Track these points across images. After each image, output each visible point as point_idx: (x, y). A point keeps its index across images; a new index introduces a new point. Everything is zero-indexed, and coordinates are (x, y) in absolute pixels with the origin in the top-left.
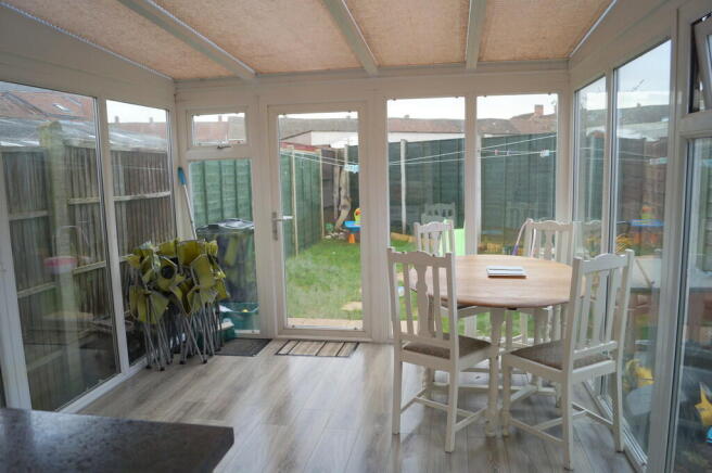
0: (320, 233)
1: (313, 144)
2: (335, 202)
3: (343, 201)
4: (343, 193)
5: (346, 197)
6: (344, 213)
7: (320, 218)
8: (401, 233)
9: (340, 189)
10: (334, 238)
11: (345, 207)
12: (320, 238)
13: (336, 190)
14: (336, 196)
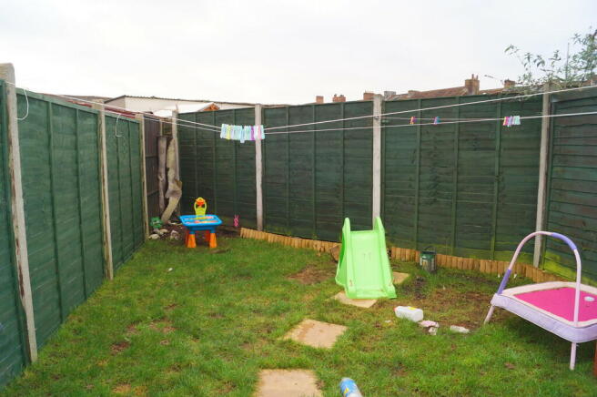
0: (143, 232)
1: (128, 110)
2: (161, 186)
3: (172, 186)
4: (171, 174)
5: (175, 180)
6: (174, 202)
7: (142, 212)
8: (255, 229)
9: (167, 170)
10: (163, 237)
11: (174, 193)
12: (143, 238)
13: (162, 170)
14: (162, 178)
